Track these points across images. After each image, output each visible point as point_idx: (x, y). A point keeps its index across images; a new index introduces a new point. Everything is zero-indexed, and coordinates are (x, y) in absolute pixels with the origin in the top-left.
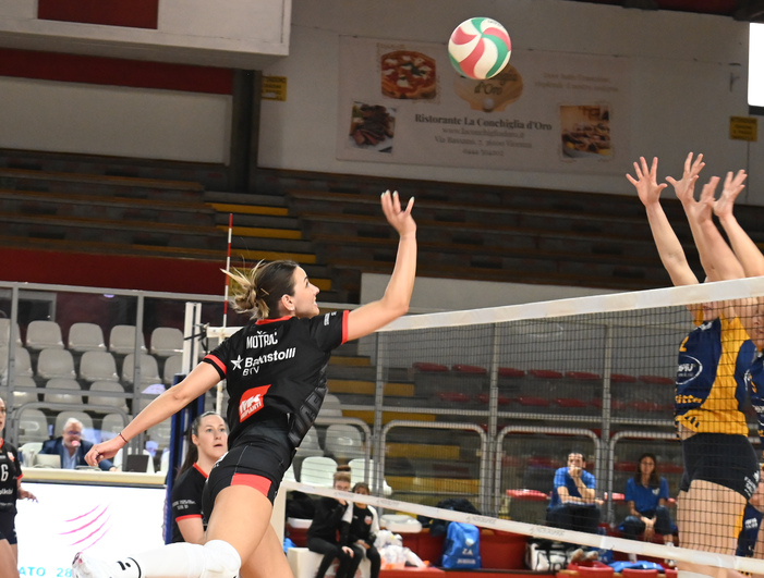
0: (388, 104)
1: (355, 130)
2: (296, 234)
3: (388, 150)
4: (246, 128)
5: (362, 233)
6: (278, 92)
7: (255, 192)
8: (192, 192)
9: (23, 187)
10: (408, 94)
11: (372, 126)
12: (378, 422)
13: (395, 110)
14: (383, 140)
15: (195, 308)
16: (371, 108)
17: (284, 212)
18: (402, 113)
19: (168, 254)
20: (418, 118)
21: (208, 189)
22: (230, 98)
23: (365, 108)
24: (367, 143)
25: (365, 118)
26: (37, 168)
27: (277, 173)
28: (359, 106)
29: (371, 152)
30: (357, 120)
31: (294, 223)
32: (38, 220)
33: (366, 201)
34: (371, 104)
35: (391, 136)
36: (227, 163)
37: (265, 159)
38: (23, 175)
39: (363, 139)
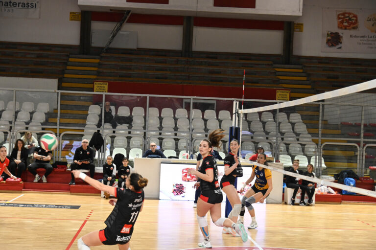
0: (340, 32)
1: (328, 41)
2: (305, 78)
3: (340, 48)
4: (288, 42)
5: (328, 78)
6: (300, 29)
7: (291, 64)
8: (268, 65)
9: (210, 64)
10: (348, 28)
11: (334, 40)
12: (320, 143)
13: (342, 34)
14: (338, 44)
15: (236, 104)
16: (334, 33)
17: (301, 71)
18: (345, 34)
19: (258, 86)
20: (351, 36)
21: (274, 64)
22: (283, 31)
23: (332, 33)
24: (332, 46)
25: (332, 37)
26: (216, 58)
27: (300, 57)
28: (329, 33)
29: (334, 49)
30: (329, 38)
31: (304, 74)
32: (214, 76)
33: (331, 66)
34: (334, 32)
35: (341, 43)
36: (282, 54)
37: (296, 52)
38: (210, 60)
39: (331, 44)
